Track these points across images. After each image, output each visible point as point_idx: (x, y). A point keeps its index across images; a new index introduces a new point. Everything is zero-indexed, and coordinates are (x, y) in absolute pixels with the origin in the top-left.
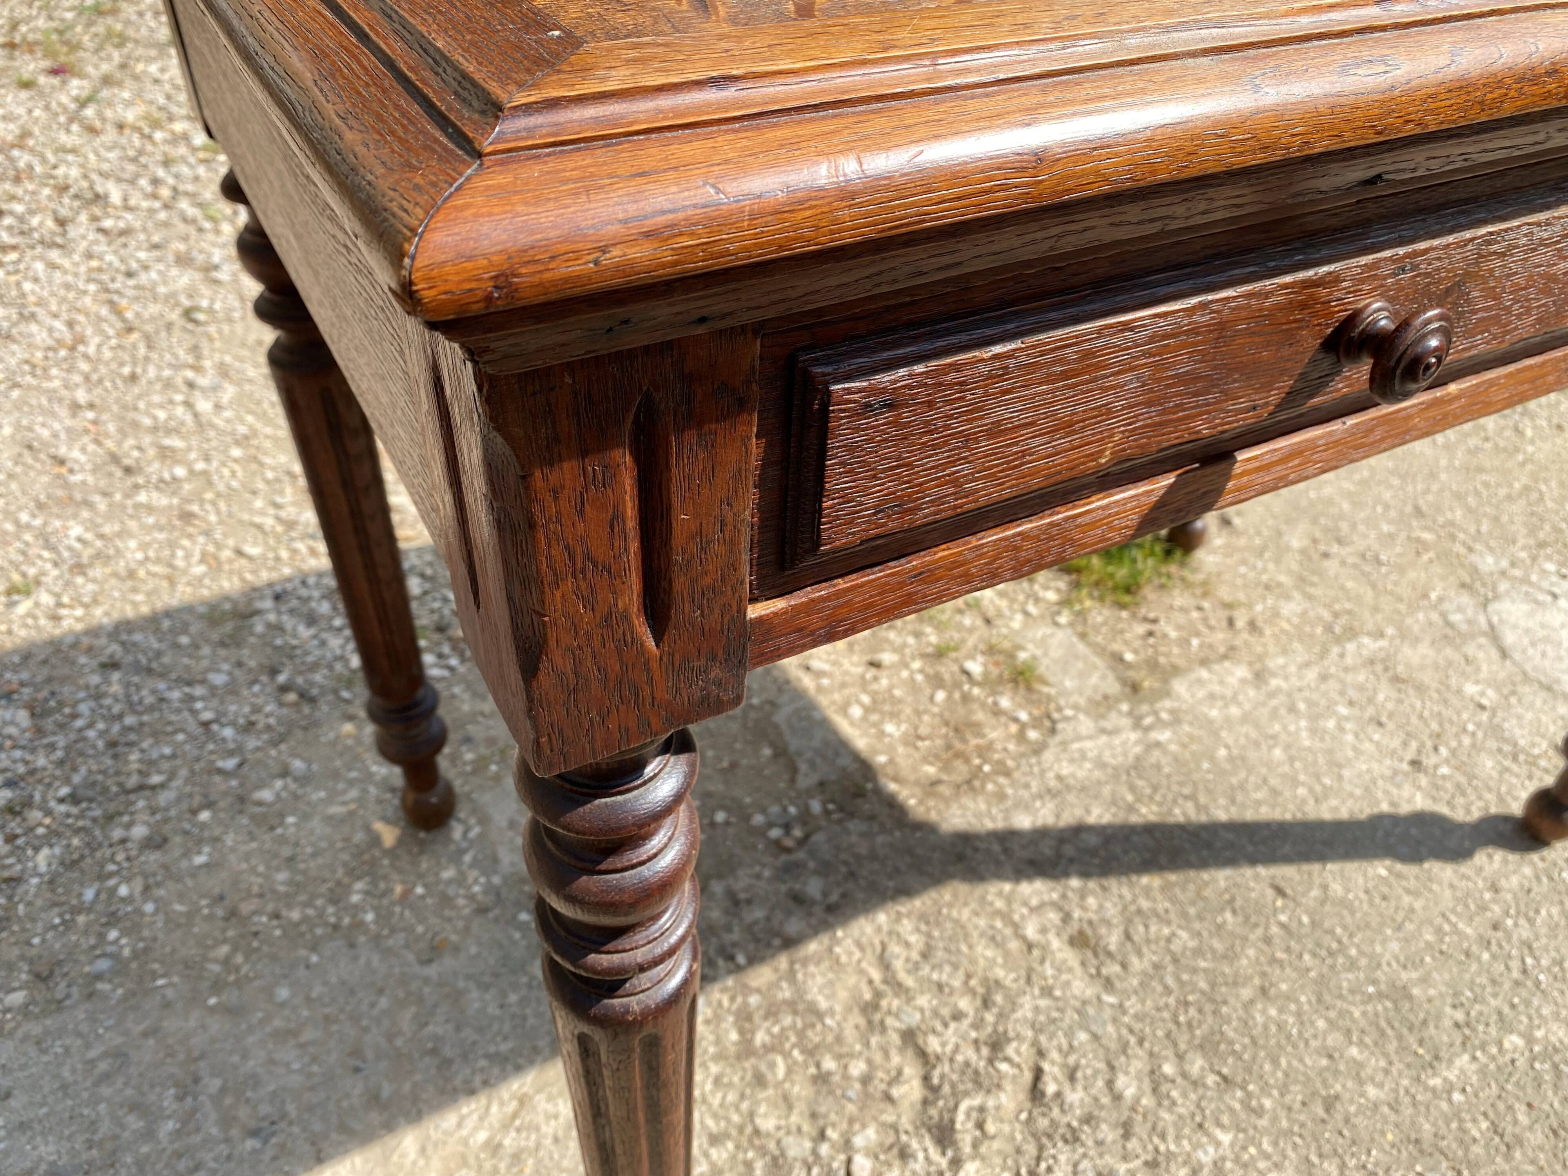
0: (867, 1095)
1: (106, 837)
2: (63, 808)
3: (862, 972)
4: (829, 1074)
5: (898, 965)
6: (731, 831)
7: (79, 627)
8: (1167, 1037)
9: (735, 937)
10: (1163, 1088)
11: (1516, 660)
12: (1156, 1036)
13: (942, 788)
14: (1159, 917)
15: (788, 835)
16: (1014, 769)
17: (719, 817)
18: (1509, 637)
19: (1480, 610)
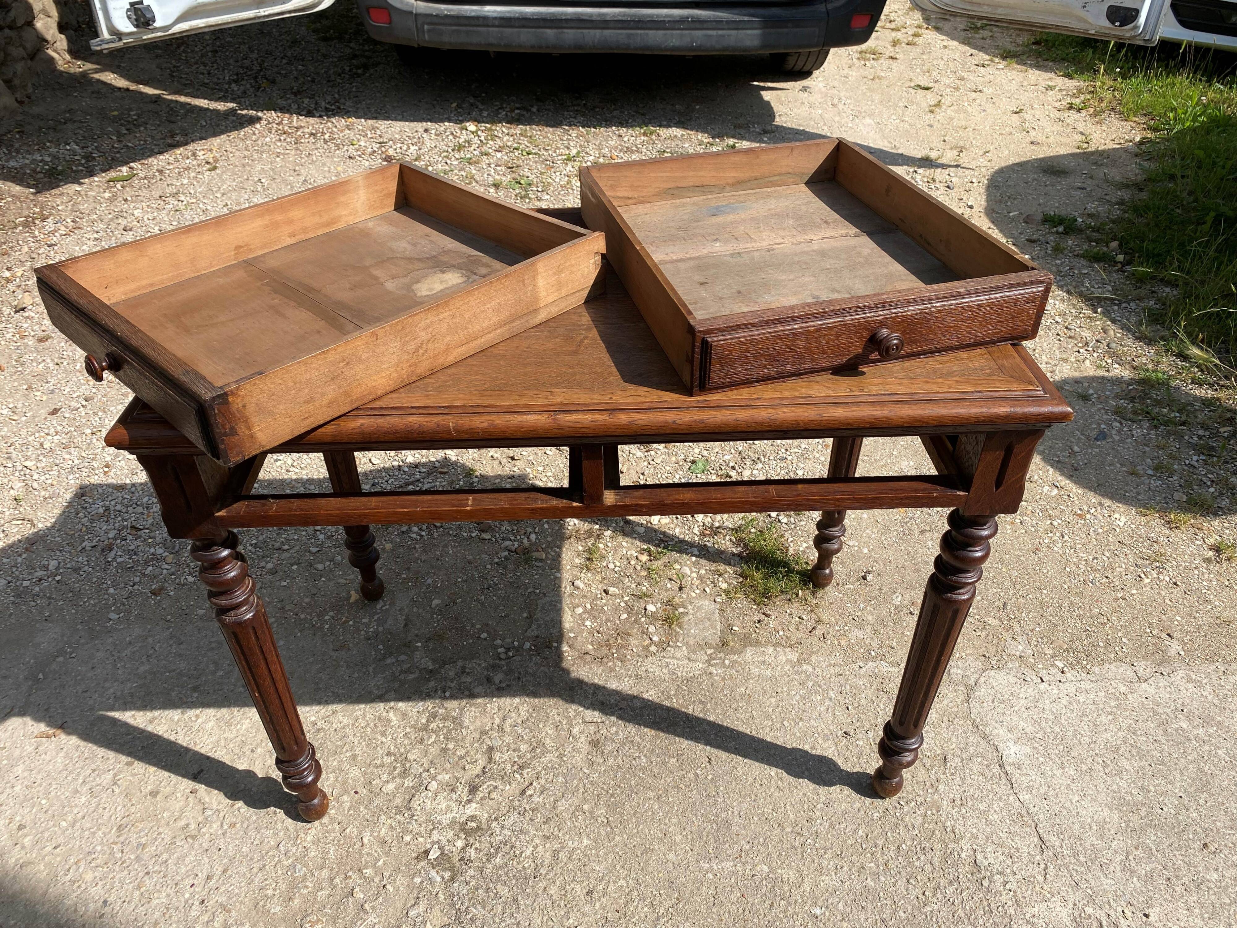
0: (457, 763)
1: (258, 564)
2: (250, 548)
3: (493, 718)
4: (449, 749)
5: (508, 722)
6: (485, 643)
7: (294, 477)
8: (598, 796)
9: (452, 685)
10: (577, 813)
11: (971, 706)
12: (593, 793)
13: (587, 657)
14: (639, 748)
15: (506, 653)
16: (628, 660)
17: (484, 635)
18: (981, 692)
19: (979, 672)
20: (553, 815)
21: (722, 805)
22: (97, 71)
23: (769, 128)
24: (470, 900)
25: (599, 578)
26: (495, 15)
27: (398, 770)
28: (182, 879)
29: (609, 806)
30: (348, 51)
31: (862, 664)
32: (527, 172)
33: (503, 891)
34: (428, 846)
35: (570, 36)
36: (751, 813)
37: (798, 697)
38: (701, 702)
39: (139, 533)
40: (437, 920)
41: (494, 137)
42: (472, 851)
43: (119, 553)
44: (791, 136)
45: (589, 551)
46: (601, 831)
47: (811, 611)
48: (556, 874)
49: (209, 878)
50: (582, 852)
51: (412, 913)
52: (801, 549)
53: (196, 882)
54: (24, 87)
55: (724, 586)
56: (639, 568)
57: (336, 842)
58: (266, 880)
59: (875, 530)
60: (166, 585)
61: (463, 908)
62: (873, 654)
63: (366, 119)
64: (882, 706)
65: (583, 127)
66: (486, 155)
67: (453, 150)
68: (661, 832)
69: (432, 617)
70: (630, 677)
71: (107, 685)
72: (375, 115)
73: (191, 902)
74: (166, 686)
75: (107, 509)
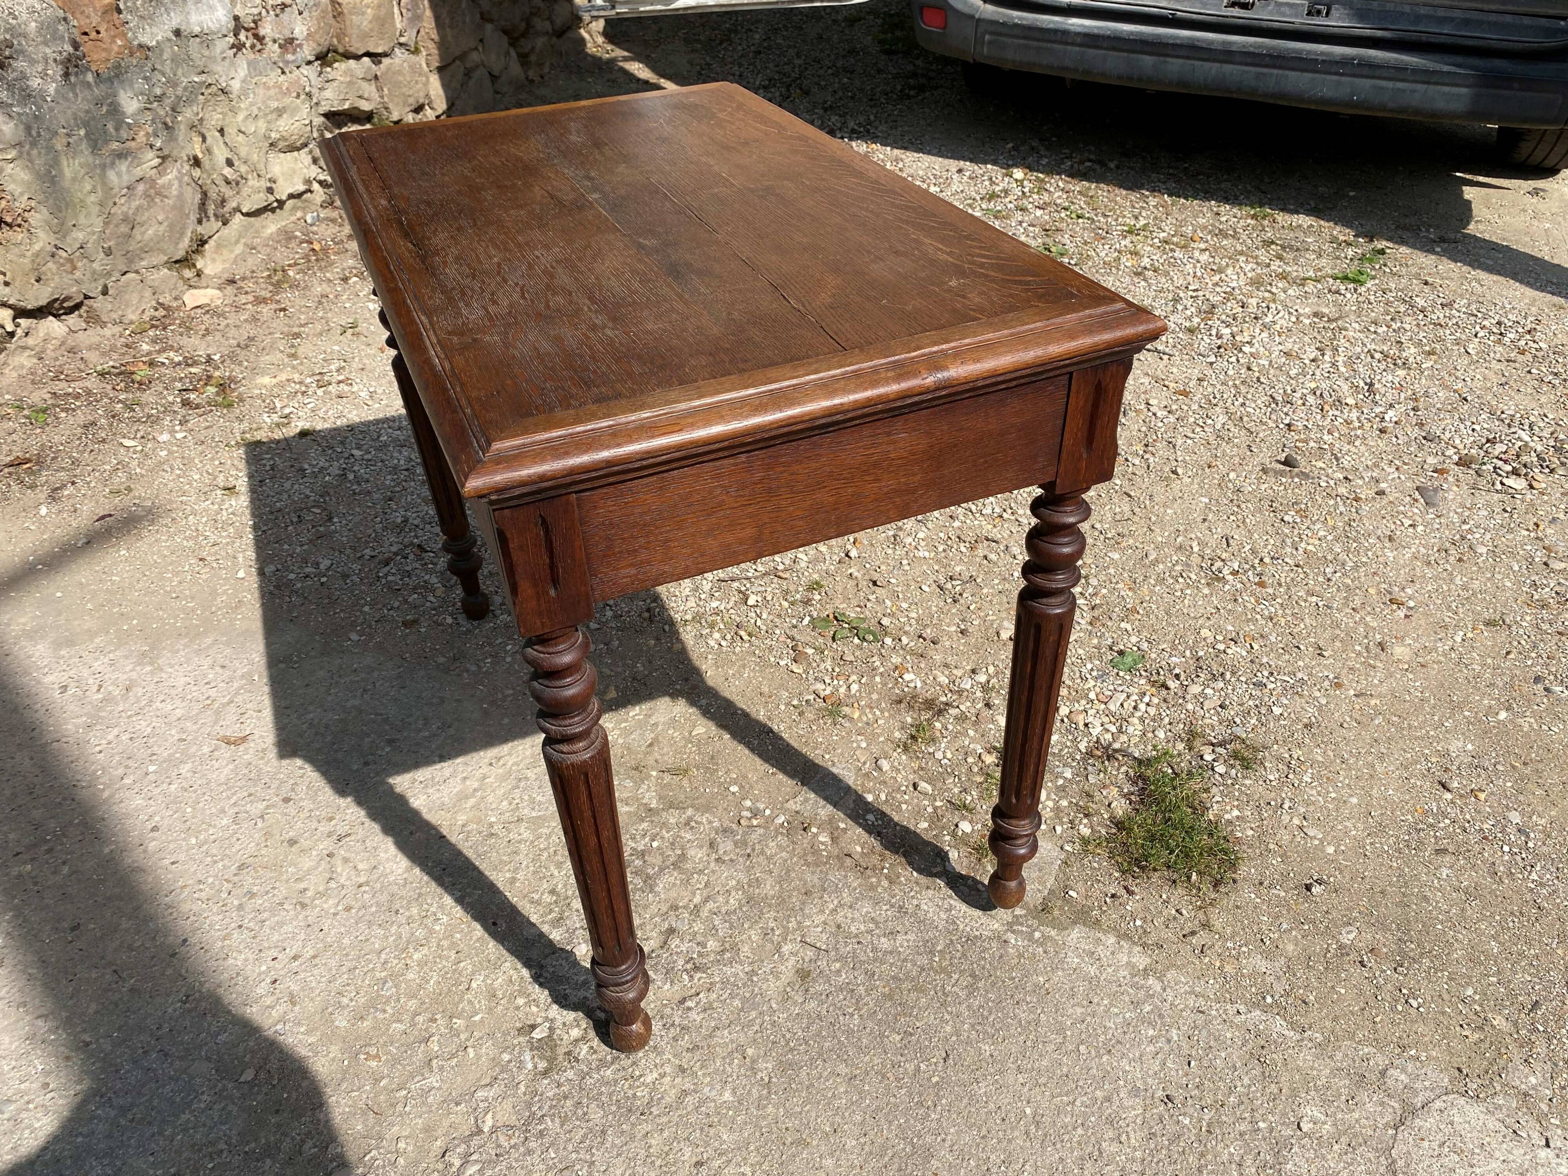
6: (731, 798)
8: (773, 1043)
9: (667, 835)
10: (736, 1055)
11: (1400, 1137)
12: (768, 1037)
13: (848, 860)
14: (858, 1001)
15: (750, 819)
16: (900, 883)
17: (734, 789)
18: (1427, 1122)
19: (1438, 1092)
20: (704, 1044)
21: (934, 1125)
22: (626, 59)
23: (1452, 236)
24: (551, 1107)
25: (915, 765)
26: (1079, 30)
27: (553, 915)
28: (269, 948)
29: (781, 1062)
30: (910, 68)
31: (1242, 1008)
32: (1066, 239)
33: (596, 1115)
34: (539, 1020)
35: (1175, 66)
36: (970, 1153)
37: (1119, 1020)
38: (973, 975)
39: (424, 555)
40: (503, 1116)
41: (1041, 190)
42: (585, 1048)
43: (393, 571)
44: (1482, 252)
45: (918, 727)
46: (754, 1091)
47: (1201, 908)
48: (670, 1122)
49: (295, 958)
50: (716, 1107)
51: (480, 1094)
52: (1227, 816)
53: (280, 956)
54: (540, 65)
55: (1086, 831)
56: (976, 769)
57: (443, 972)
58: (348, 985)
59: (1360, 825)
60: (422, 619)
61: (540, 1114)
62: (1269, 1000)
63: (893, 148)
64: (1246, 1081)
65: (1170, 195)
66: (1021, 210)
67: (982, 199)
68: (832, 1124)
69: (685, 747)
70: (892, 906)
71: (311, 708)
72: (906, 145)
73: (263, 976)
74: (364, 728)
75: (406, 520)
